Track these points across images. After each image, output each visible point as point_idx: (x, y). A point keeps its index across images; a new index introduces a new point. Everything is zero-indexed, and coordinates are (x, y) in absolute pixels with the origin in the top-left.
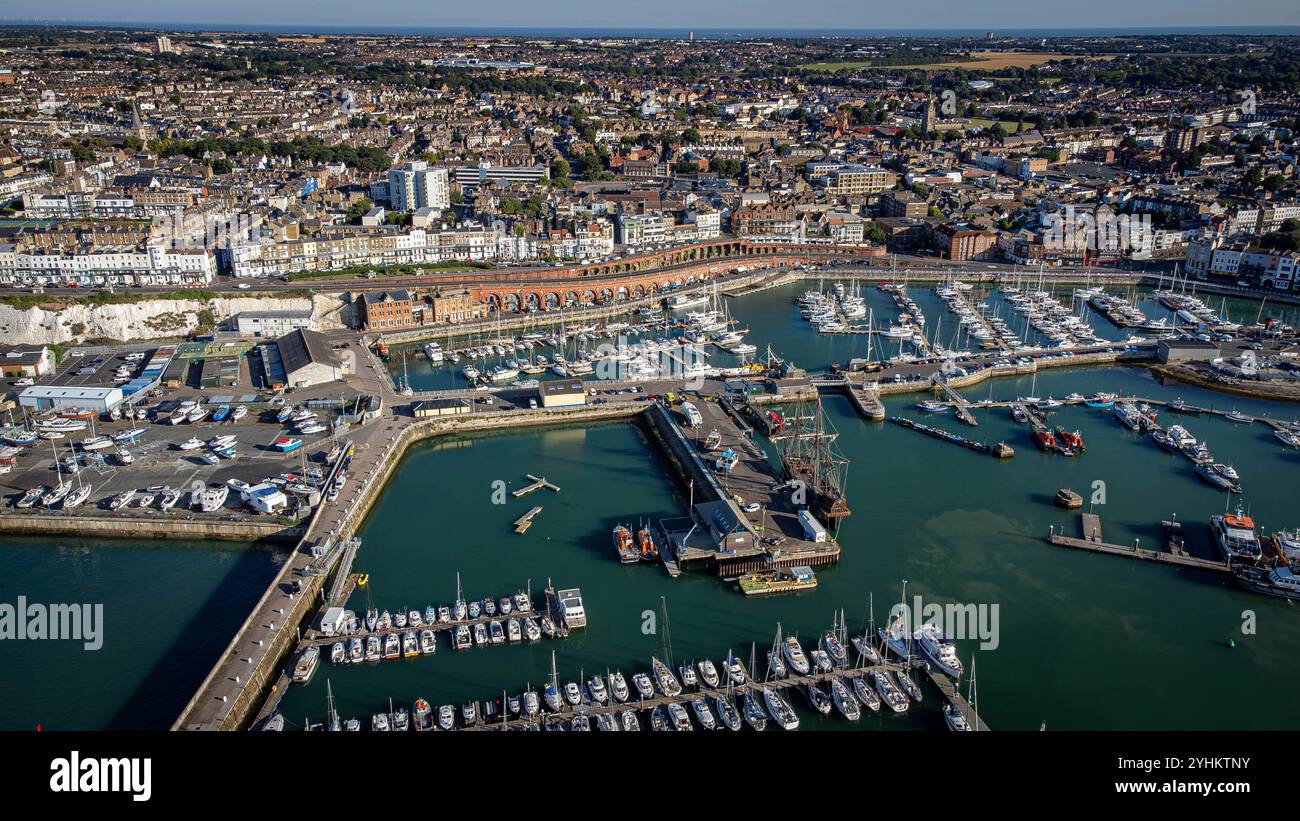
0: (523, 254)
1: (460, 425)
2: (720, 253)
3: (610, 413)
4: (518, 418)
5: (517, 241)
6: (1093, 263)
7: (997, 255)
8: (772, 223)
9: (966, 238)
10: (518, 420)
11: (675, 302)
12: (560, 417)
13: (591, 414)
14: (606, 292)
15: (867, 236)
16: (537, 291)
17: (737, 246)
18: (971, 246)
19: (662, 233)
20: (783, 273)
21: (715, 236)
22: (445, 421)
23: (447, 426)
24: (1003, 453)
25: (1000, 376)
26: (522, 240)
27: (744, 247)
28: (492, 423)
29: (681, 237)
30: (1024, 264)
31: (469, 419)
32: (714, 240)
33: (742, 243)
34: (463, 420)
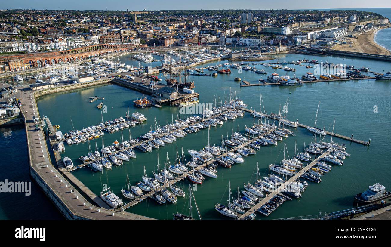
0: (35, 49)
1: (51, 91)
2: (101, 48)
3: (102, 82)
4: (71, 87)
5: (32, 44)
6: (200, 44)
7: (176, 44)
8: (113, 39)
9: (168, 40)
10: (72, 87)
11: (95, 60)
12: (86, 85)
13: (96, 83)
14: (72, 58)
15: (141, 42)
16: (47, 59)
17: (105, 46)
18: (170, 42)
19: (81, 42)
20: (122, 52)
21: (97, 43)
22: (46, 90)
23: (47, 92)
24: (215, 75)
25: (199, 64)
26: (34, 44)
27: (108, 46)
28: (63, 89)
29: (87, 43)
30: (184, 46)
31: (55, 88)
32: (97, 44)
33: (107, 45)
34: (52, 89)
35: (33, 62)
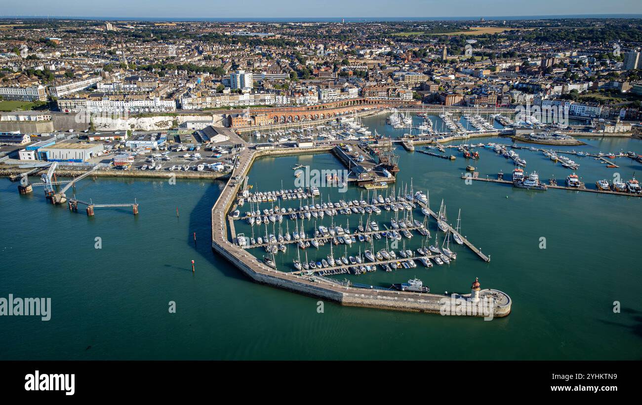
0: (284, 103)
1: (271, 152)
2: (358, 103)
3: (321, 149)
4: (290, 150)
5: (282, 98)
6: (499, 106)
7: (463, 103)
8: (378, 92)
9: (452, 97)
10: (290, 151)
11: (341, 119)
12: (304, 150)
13: (314, 150)
14: (316, 116)
15: (413, 97)
16: (291, 115)
17: (364, 100)
18: (453, 100)
19: (336, 95)
20: (381, 110)
21: (356, 97)
22: (266, 151)
23: (267, 153)
24: (452, 158)
25: (455, 139)
26: (284, 97)
27: (367, 101)
28: (282, 152)
29: (343, 97)
30: (473, 106)
31: (274, 150)
32: (355, 99)
33: (366, 99)
34: (272, 151)
35: (277, 117)
